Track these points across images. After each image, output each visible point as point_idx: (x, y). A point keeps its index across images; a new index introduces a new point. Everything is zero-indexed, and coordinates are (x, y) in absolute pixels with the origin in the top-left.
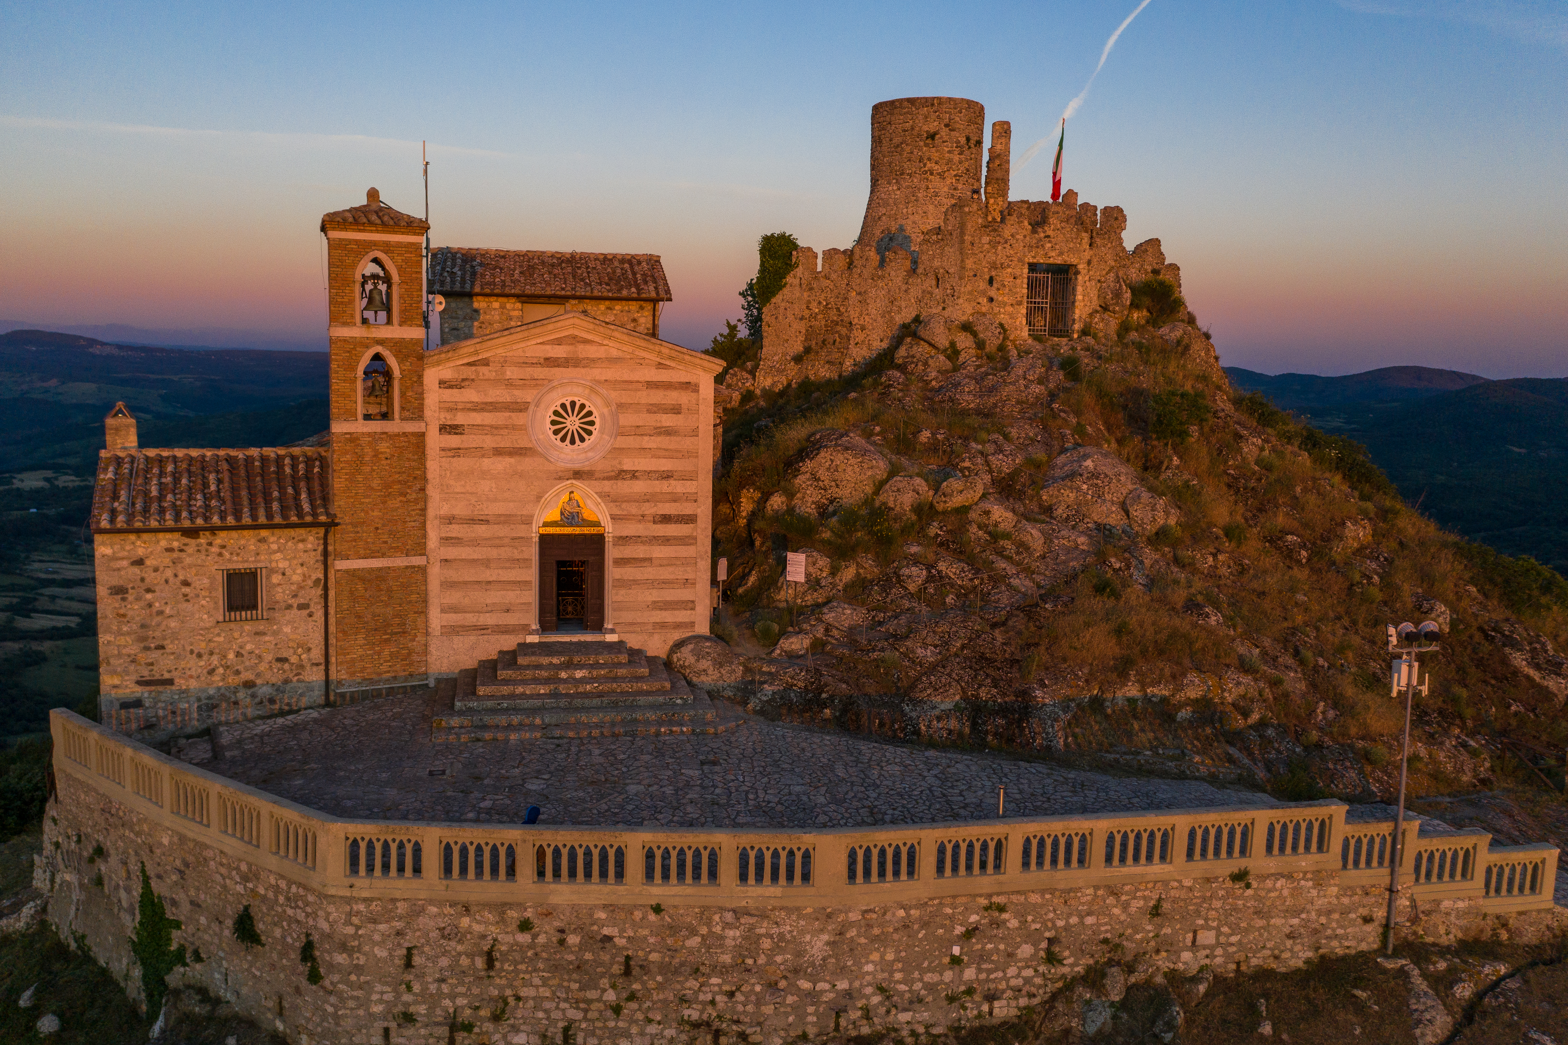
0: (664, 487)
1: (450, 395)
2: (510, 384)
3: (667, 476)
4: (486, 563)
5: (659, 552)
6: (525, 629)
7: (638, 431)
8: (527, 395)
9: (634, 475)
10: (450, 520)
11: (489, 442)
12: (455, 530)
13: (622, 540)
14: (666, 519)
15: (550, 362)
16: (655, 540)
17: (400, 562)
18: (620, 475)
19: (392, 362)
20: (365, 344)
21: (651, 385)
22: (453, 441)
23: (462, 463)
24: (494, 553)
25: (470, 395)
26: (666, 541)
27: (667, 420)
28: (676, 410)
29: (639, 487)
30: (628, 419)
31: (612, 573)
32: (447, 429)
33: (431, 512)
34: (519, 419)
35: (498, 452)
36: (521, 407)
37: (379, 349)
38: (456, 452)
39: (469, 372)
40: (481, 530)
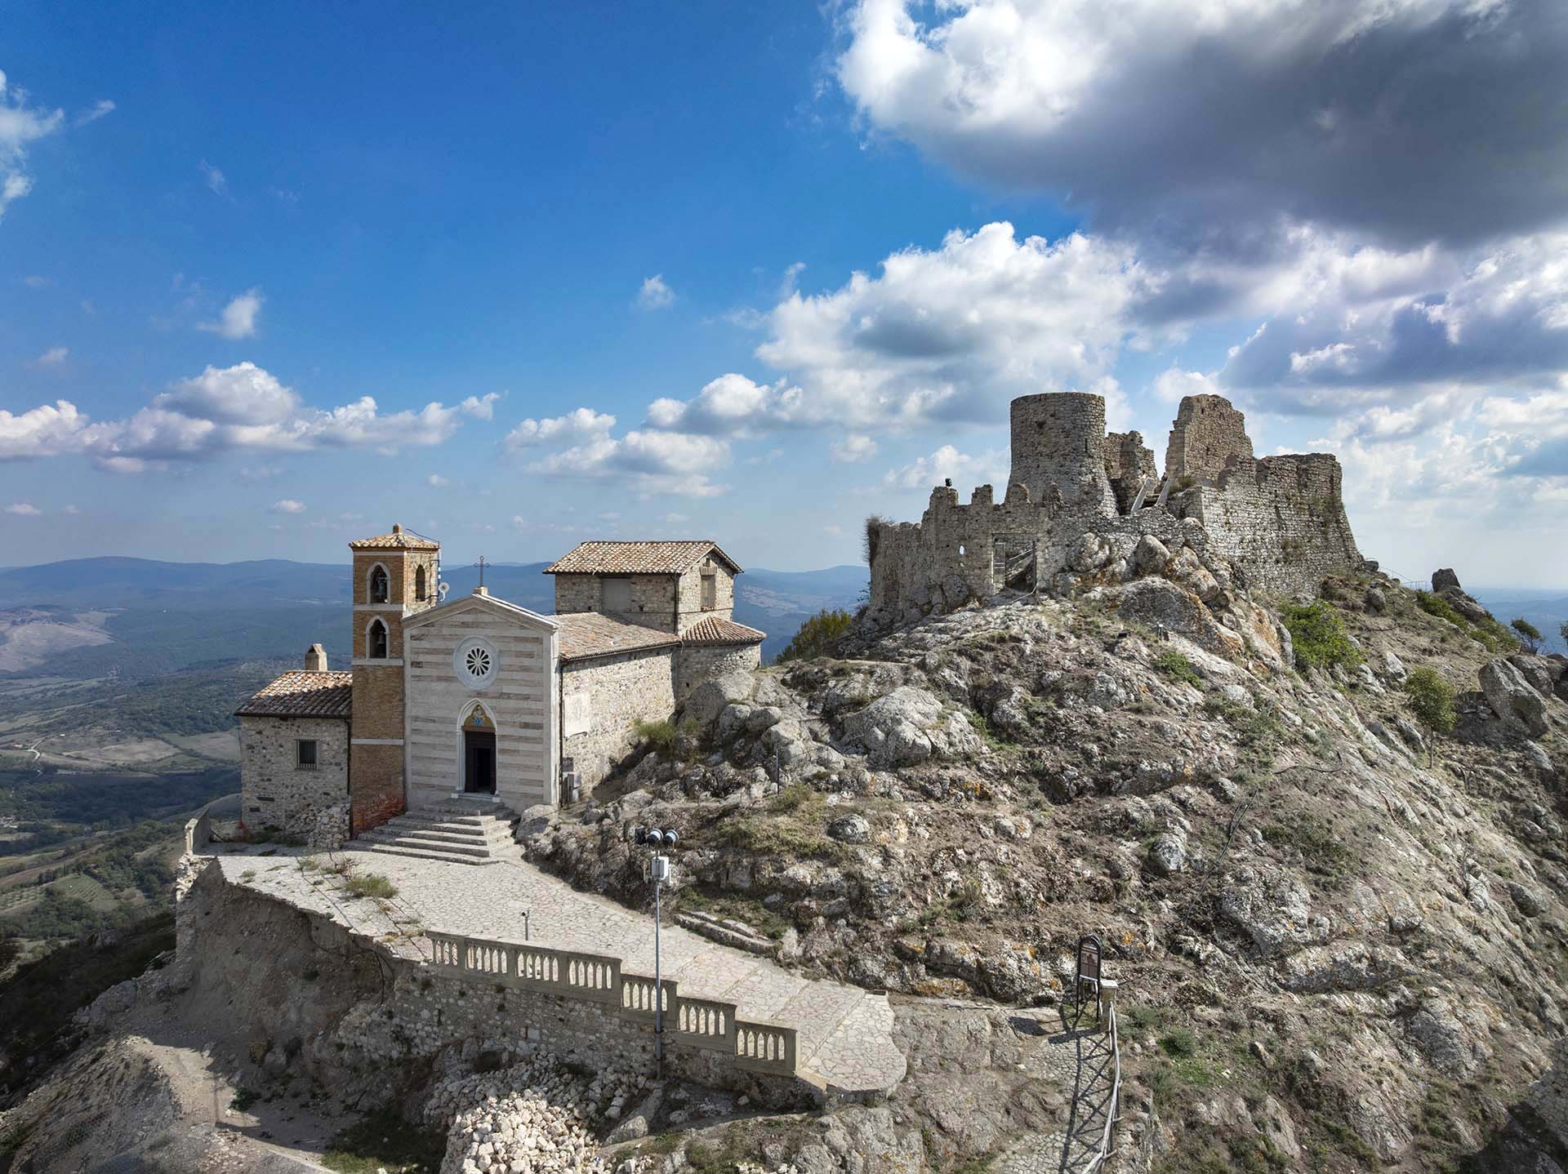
0: (525, 704)
1: (416, 644)
2: (444, 638)
3: (527, 698)
4: (433, 746)
5: (523, 746)
6: (453, 789)
7: (510, 668)
8: (453, 645)
9: (508, 696)
10: (416, 719)
11: (435, 672)
12: (419, 725)
13: (503, 737)
14: (526, 726)
15: (465, 625)
16: (520, 739)
17: (388, 742)
18: (502, 696)
19: (385, 624)
20: (371, 614)
21: (517, 639)
22: (418, 671)
23: (421, 685)
24: (437, 741)
25: (425, 644)
26: (527, 740)
27: (527, 662)
28: (530, 655)
29: (512, 704)
30: (506, 661)
31: (499, 758)
32: (416, 664)
33: (407, 714)
34: (448, 659)
35: (440, 679)
36: (449, 652)
37: (378, 617)
38: (418, 678)
39: (424, 630)
40: (431, 726)
